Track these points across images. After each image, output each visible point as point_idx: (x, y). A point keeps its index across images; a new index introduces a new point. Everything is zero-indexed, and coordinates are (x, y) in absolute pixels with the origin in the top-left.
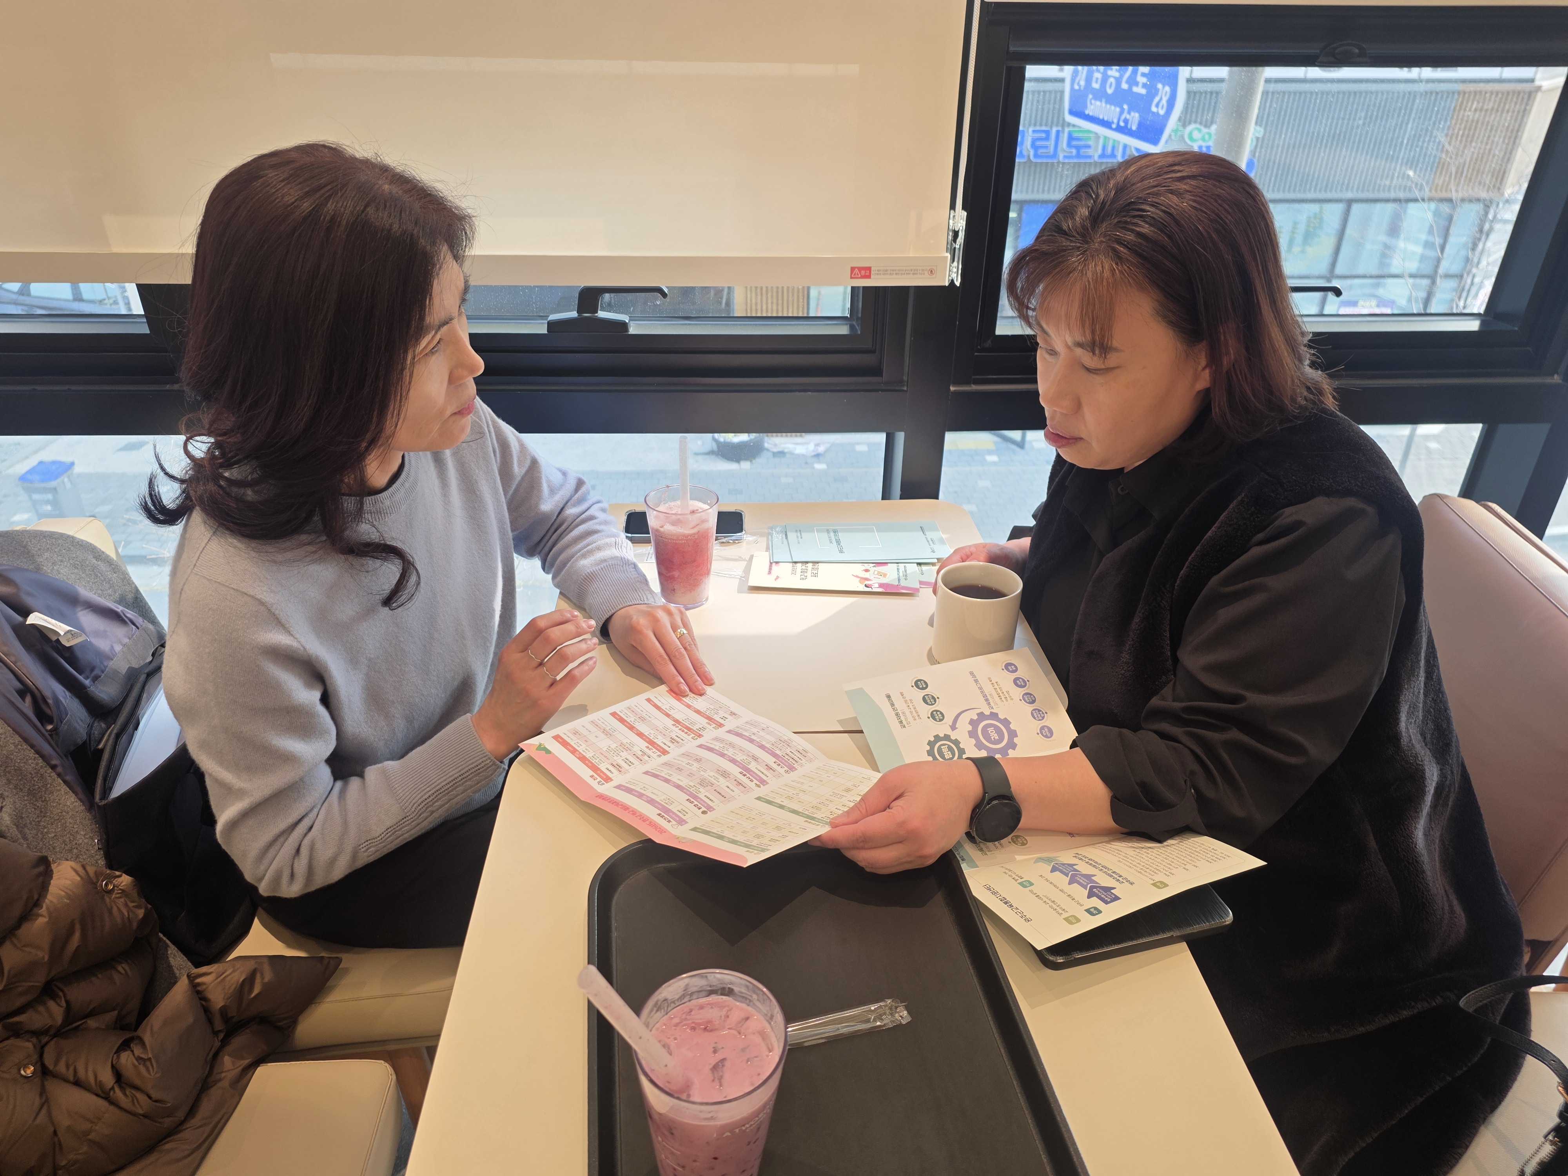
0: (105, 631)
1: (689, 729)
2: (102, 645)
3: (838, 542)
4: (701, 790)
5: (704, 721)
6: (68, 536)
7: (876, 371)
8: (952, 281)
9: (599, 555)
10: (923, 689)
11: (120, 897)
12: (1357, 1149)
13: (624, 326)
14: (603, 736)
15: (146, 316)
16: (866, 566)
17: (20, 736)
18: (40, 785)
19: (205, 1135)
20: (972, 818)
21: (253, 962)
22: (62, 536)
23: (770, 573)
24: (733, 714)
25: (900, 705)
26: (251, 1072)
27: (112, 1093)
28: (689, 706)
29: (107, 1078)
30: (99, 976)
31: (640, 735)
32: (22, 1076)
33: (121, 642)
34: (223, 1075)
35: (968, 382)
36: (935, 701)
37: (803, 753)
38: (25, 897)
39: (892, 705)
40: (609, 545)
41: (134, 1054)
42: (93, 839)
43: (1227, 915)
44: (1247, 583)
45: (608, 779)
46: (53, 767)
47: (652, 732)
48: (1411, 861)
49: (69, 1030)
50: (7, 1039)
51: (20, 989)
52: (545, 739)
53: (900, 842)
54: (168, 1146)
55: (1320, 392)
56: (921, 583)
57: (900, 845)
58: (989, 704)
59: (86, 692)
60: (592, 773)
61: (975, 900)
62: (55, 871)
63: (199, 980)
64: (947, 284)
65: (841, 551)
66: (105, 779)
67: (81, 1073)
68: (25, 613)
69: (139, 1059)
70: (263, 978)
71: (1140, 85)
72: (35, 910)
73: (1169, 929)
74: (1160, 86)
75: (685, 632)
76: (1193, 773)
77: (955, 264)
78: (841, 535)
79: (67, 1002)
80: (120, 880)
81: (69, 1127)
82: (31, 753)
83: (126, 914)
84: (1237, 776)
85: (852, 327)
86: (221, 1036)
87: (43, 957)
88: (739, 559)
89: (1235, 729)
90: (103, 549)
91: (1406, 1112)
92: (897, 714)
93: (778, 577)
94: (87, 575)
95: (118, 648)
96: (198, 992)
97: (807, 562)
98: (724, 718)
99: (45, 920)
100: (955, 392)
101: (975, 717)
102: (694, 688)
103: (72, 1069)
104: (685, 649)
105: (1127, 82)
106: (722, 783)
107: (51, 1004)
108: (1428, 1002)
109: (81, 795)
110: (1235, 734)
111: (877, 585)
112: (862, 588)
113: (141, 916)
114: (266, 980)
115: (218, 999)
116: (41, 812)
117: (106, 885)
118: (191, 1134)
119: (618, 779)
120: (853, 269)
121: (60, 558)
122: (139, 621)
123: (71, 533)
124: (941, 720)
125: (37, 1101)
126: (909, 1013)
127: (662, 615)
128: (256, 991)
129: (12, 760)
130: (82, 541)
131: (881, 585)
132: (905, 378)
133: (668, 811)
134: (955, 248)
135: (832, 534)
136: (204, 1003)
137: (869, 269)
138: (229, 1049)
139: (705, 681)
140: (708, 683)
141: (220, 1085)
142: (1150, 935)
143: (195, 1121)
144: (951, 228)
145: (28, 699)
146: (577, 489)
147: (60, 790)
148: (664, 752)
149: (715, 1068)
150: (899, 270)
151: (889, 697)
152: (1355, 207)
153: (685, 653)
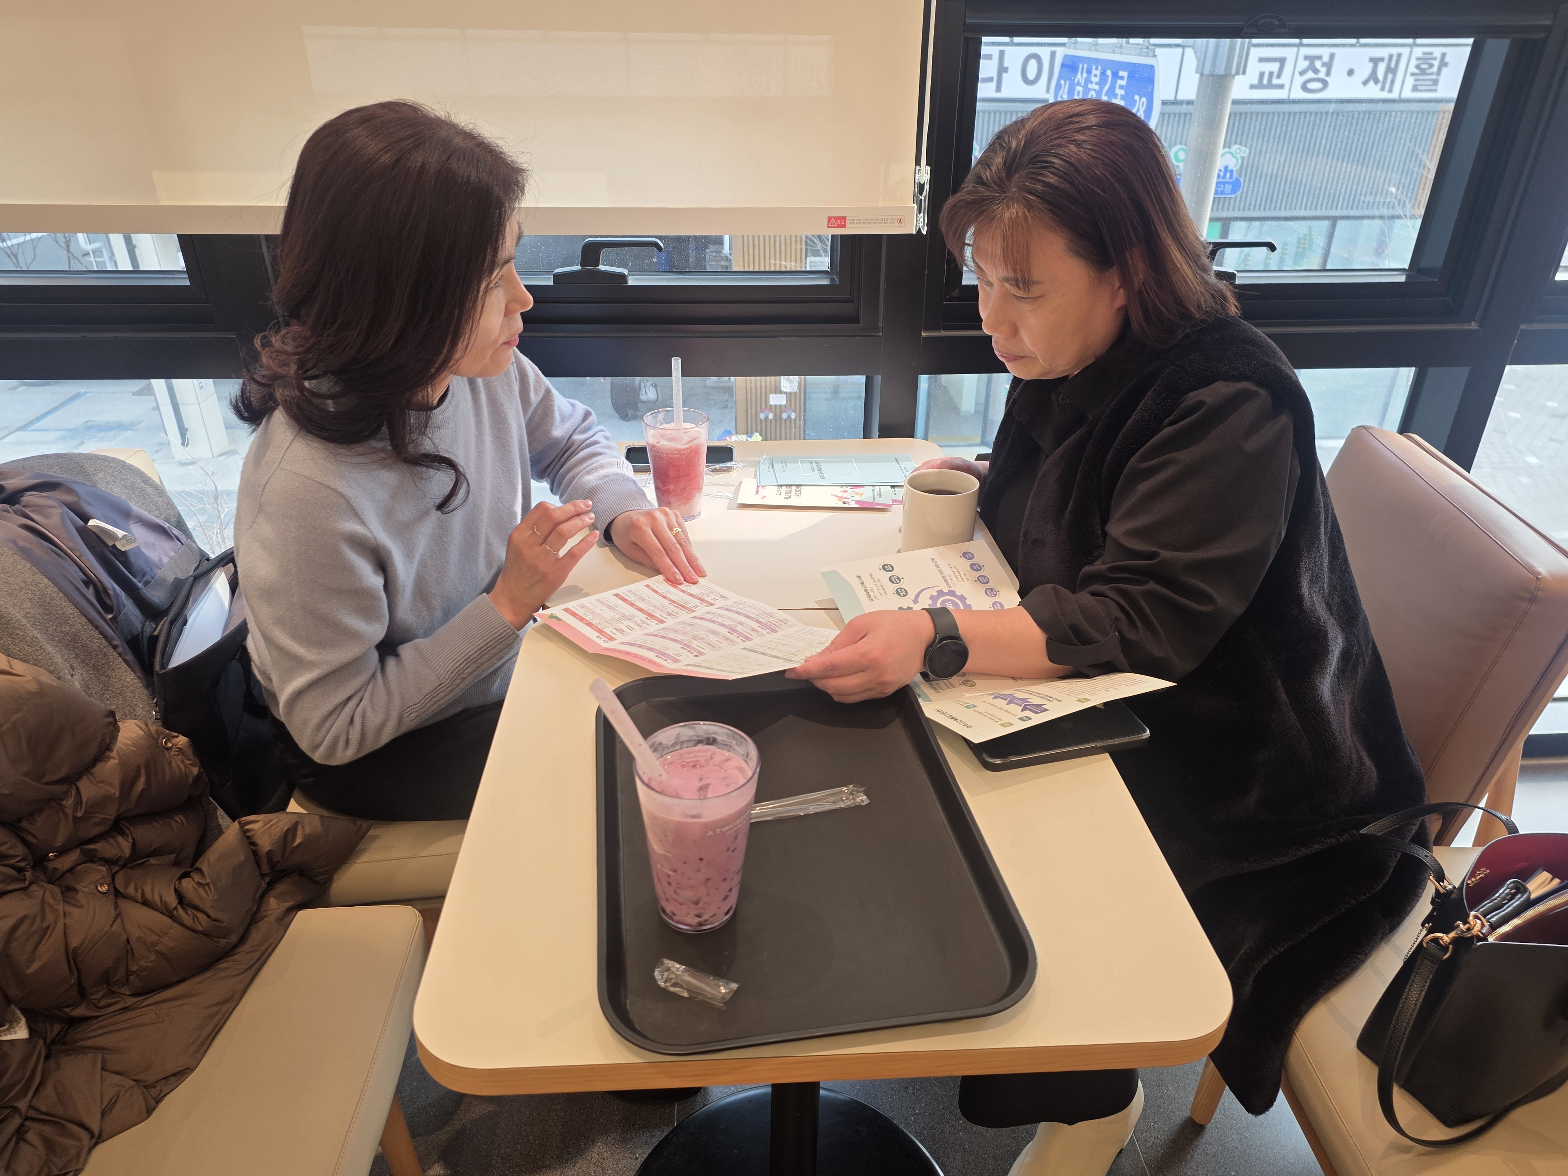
0: (154, 544)
1: (684, 607)
2: (153, 555)
3: (820, 471)
4: (694, 642)
5: (697, 602)
6: (120, 461)
7: (855, 319)
8: (920, 229)
9: (602, 472)
10: (889, 571)
11: (178, 755)
12: (1271, 957)
13: (623, 277)
14: (608, 610)
15: (187, 272)
16: (845, 488)
17: (86, 617)
18: (104, 662)
19: (254, 960)
20: (925, 656)
21: (296, 816)
22: (114, 459)
23: (757, 493)
24: (722, 597)
25: (869, 583)
26: (293, 914)
27: (175, 912)
28: (683, 591)
29: (172, 900)
30: (160, 822)
31: (641, 610)
32: (99, 891)
33: (168, 555)
34: (270, 912)
35: (938, 329)
36: (900, 581)
37: (785, 622)
38: (99, 739)
39: (862, 583)
40: (611, 464)
41: (194, 880)
42: (150, 712)
43: (1145, 731)
44: (1160, 459)
45: (612, 639)
46: (115, 647)
47: (651, 608)
48: (1317, 712)
49: (137, 865)
50: (84, 863)
51: (95, 820)
52: (556, 609)
53: (863, 671)
54: (222, 966)
55: (1224, 298)
56: (894, 501)
57: (862, 673)
58: (948, 583)
59: (139, 593)
60: (599, 635)
61: (927, 718)
62: (121, 726)
63: (248, 827)
64: (914, 233)
65: (822, 477)
66: (163, 655)
67: (148, 895)
68: (86, 519)
69: (199, 884)
70: (304, 831)
71: (1119, 97)
72: (108, 753)
73: (1093, 741)
74: (1137, 97)
75: (680, 530)
76: (1117, 619)
77: (922, 214)
78: (823, 465)
79: (133, 839)
80: (177, 739)
81: (139, 938)
82: (96, 634)
83: (183, 768)
84: (1155, 622)
85: (832, 280)
86: (267, 879)
87: (115, 794)
88: (729, 485)
89: (1152, 582)
90: (150, 475)
91: (1315, 928)
92: (866, 591)
93: (764, 497)
94: (136, 496)
95: (165, 560)
96: (248, 838)
97: (791, 486)
98: (715, 600)
99: (117, 761)
100: (925, 338)
101: (935, 594)
102: (688, 577)
103: (140, 892)
104: (680, 544)
105: (1106, 94)
106: (712, 638)
107: (120, 839)
108: (1336, 838)
109: (139, 674)
110: (1152, 585)
111: (854, 502)
112: (840, 505)
113: (196, 773)
114: (307, 832)
115: (265, 844)
116: (105, 686)
117: (166, 742)
118: (241, 958)
119: (620, 638)
120: (830, 219)
121: (112, 478)
122: (183, 538)
123: (122, 459)
124: (904, 596)
125: (113, 913)
126: (868, 797)
127: (659, 515)
128: (298, 841)
129: (79, 637)
130: (132, 466)
131: (857, 502)
132: (880, 325)
133: (664, 654)
134: (921, 200)
135: (815, 465)
136: (252, 847)
137: (844, 218)
138: (275, 892)
139: (699, 573)
140: (700, 575)
141: (266, 919)
142: (1076, 745)
143: (245, 948)
144: (916, 181)
145: (91, 590)
146: (584, 420)
147: (121, 668)
148: (662, 622)
149: (701, 789)
150: (871, 220)
151: (859, 577)
152: (1340, 224)
153: (679, 547)
